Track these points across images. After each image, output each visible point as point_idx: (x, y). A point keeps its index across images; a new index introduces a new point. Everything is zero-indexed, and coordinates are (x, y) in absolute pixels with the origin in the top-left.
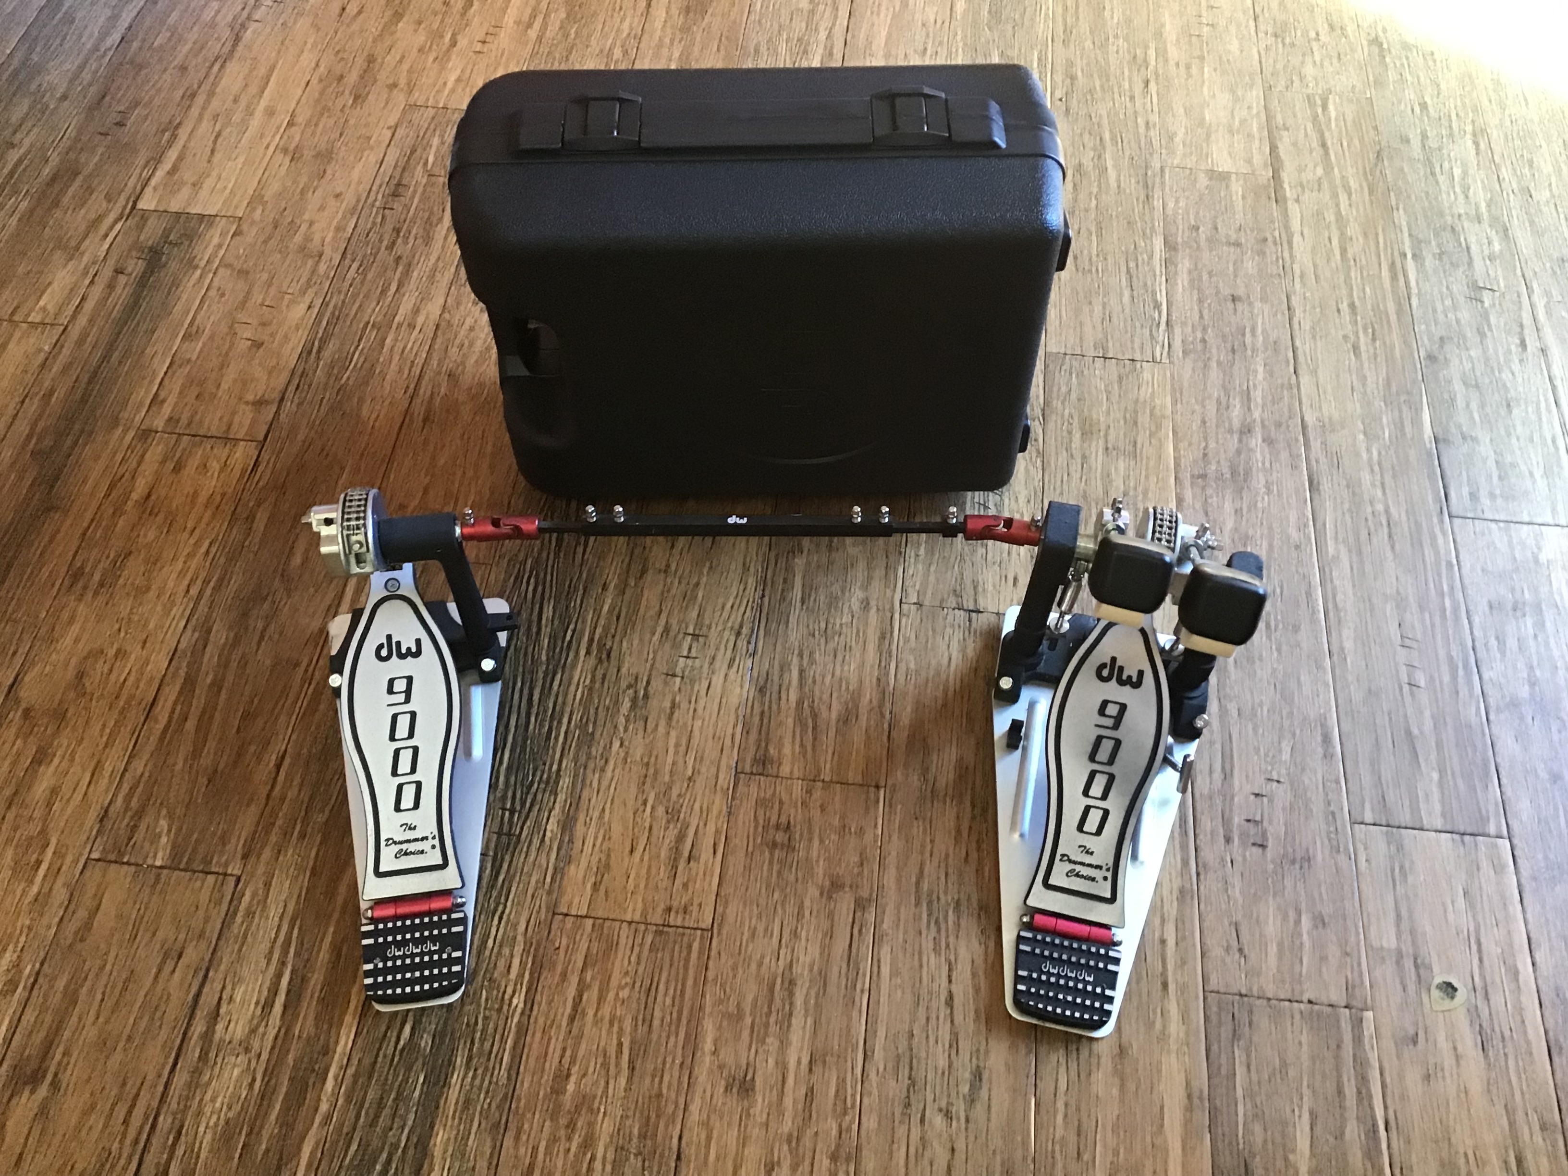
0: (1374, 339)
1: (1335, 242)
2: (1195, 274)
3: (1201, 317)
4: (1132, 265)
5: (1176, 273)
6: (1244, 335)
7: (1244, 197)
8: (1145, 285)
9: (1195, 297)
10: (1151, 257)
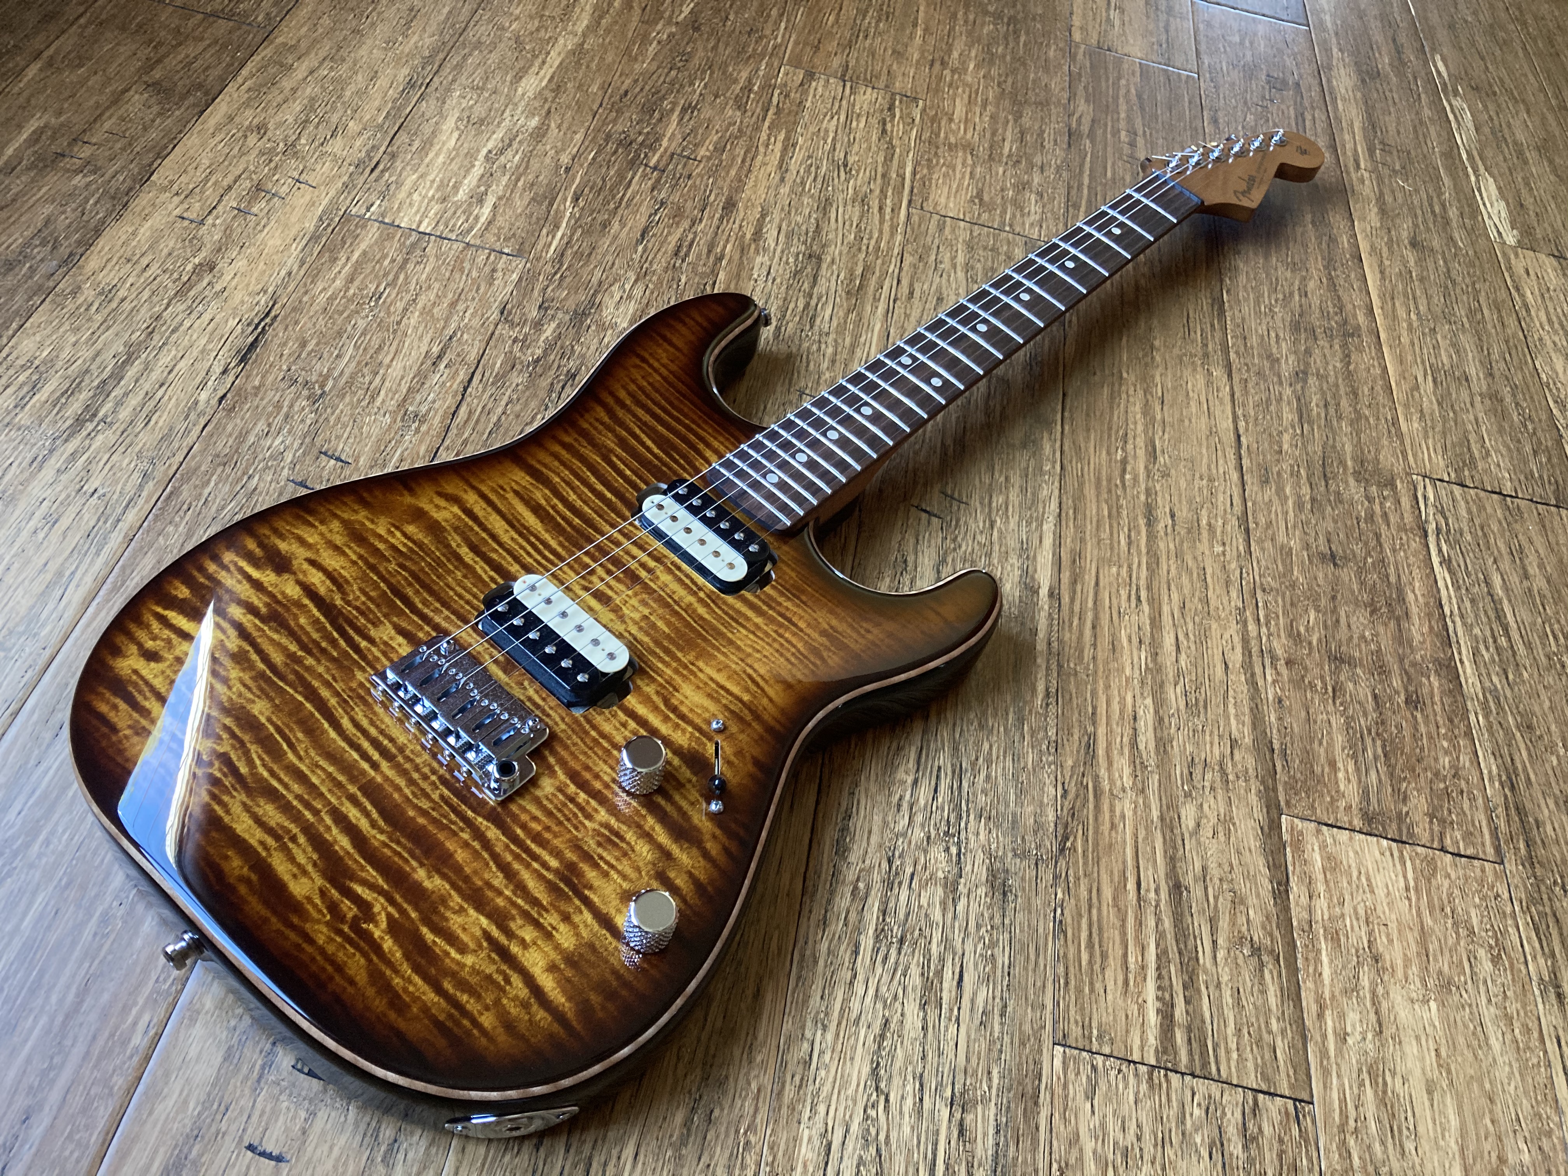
0: (1124, 462)
1: (1168, 641)
2: (1399, 612)
3: (1378, 536)
4: (1503, 641)
5: (1429, 615)
6: (1313, 500)
7: (1333, 764)
8: (1473, 601)
9: (1392, 570)
10: (1476, 653)
